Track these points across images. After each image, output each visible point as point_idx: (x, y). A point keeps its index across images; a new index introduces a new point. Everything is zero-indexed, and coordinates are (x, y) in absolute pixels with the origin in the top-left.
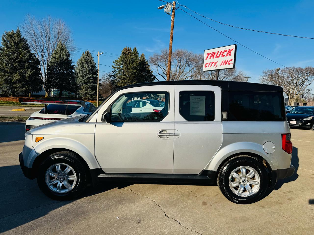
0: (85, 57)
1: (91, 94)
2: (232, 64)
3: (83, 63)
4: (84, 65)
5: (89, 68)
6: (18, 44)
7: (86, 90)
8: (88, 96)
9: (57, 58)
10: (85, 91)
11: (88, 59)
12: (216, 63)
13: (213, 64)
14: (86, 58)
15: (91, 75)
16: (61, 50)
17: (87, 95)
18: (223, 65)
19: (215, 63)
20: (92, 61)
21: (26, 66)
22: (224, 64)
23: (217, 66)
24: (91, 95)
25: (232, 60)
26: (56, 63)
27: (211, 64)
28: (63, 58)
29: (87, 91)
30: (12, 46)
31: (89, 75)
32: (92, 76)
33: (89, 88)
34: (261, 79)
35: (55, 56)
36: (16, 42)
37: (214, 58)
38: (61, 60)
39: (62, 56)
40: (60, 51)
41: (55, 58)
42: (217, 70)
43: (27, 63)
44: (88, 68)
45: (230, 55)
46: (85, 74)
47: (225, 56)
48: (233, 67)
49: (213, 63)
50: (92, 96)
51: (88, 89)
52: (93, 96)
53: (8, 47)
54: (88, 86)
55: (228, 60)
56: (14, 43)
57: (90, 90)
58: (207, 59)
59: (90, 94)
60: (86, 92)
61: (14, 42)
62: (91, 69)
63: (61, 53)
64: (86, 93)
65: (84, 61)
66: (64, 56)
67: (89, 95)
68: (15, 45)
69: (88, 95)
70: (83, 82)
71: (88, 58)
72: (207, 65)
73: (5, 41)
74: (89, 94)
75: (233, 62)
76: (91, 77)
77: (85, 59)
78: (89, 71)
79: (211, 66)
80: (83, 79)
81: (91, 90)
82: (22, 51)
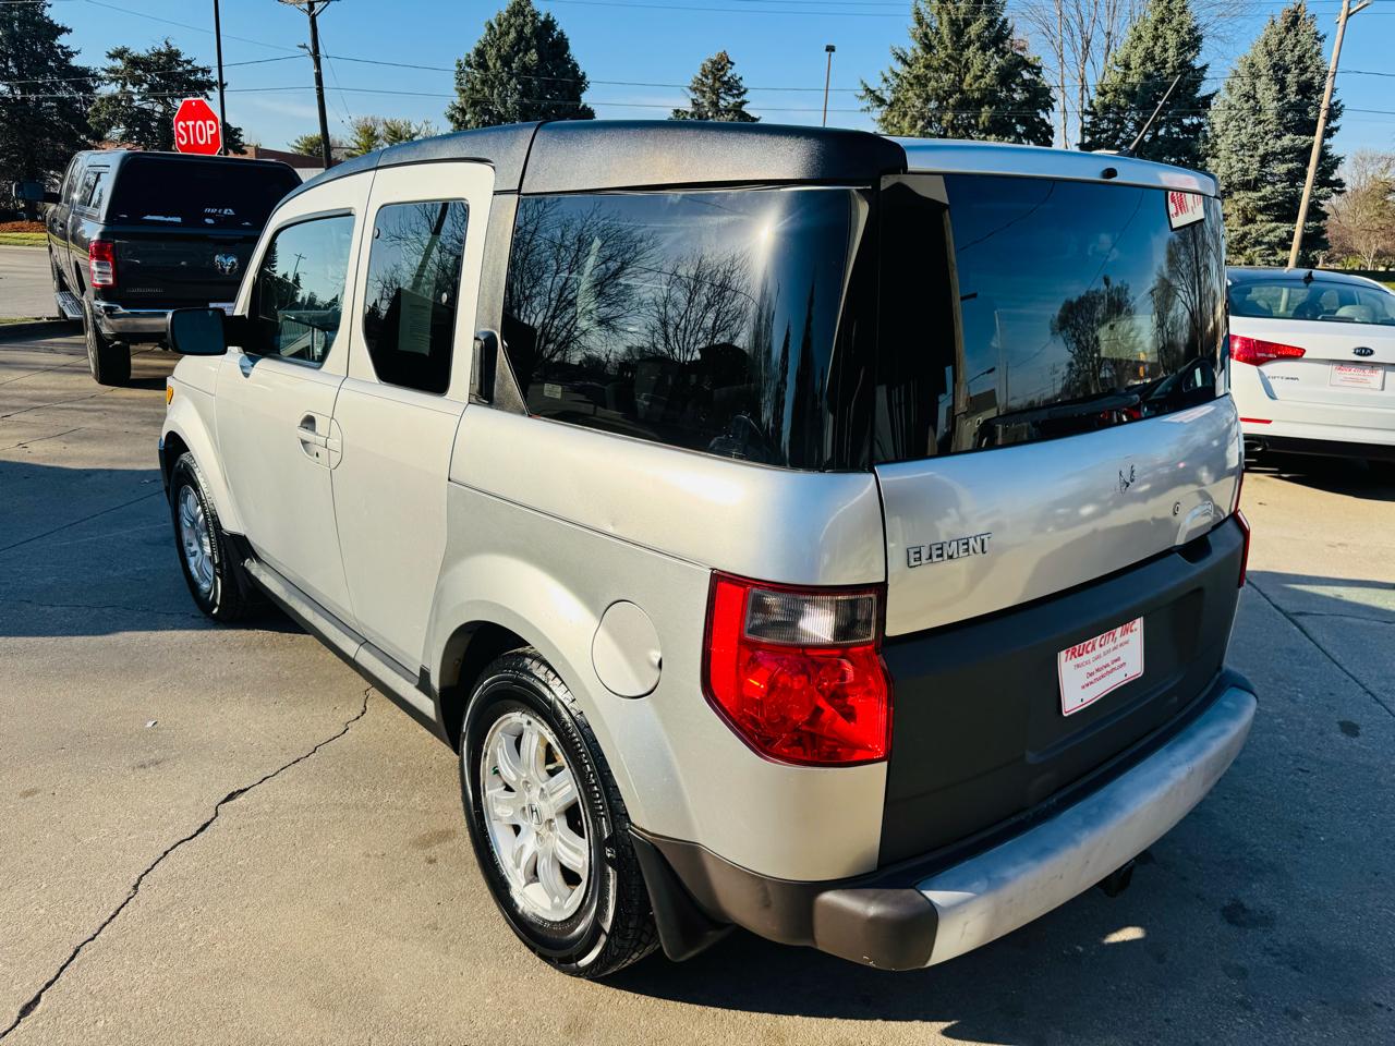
0: (1274, 41)
1: (1268, 243)
3: (1256, 76)
4: (1261, 84)
5: (1285, 96)
6: (967, 23)
7: (1248, 220)
8: (1248, 251)
9: (1132, 66)
10: (1243, 225)
11: (1291, 47)
14: (1281, 43)
15: (1287, 140)
16: (1162, 21)
17: (1245, 248)
20: (1311, 58)
21: (984, 123)
24: (1271, 246)
26: (1125, 92)
28: (1165, 62)
29: (1250, 226)
30: (941, 42)
31: (1279, 137)
32: (1293, 140)
33: (1261, 210)
35: (1129, 56)
36: (957, 19)
38: (1148, 76)
39: (1158, 50)
40: (1156, 29)
41: (1127, 66)
43: (986, 107)
44: (1279, 100)
46: (1252, 135)
50: (1269, 255)
51: (1259, 217)
52: (1275, 254)
53: (928, 48)
54: (1260, 199)
56: (953, 22)
57: (1268, 221)
59: (1261, 243)
60: (1242, 230)
61: (951, 18)
62: (1293, 107)
63: (1156, 38)
64: (1244, 236)
65: (1263, 63)
66: (1171, 52)
67: (1258, 248)
68: (952, 31)
69: (1254, 246)
70: (1235, 178)
71: (1289, 43)
73: (920, 21)
74: (1257, 243)
76: (1285, 151)
77: (1270, 54)
78: (1280, 116)
80: (1240, 165)
81: (1272, 221)
82: (974, 57)
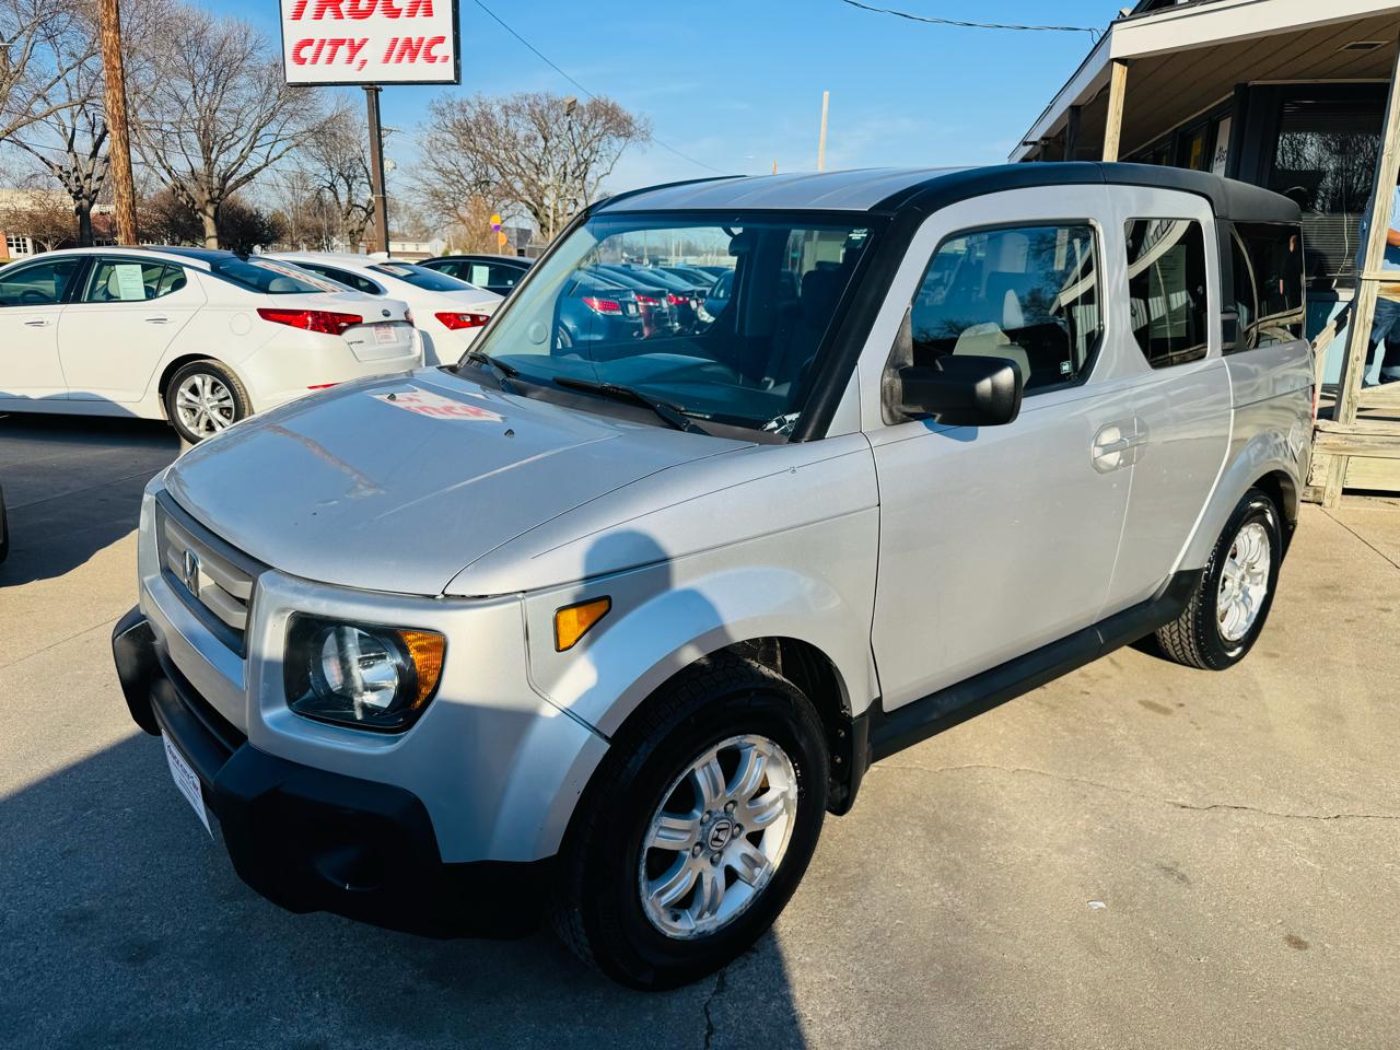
2: (446, 59)
12: (360, 46)
13: (343, 51)
18: (399, 60)
19: (355, 48)
22: (403, 54)
23: (364, 62)
25: (441, 40)
27: (327, 49)
34: (425, 143)
37: (339, 15)
42: (371, 83)
45: (429, 12)
47: (404, 13)
48: (451, 77)
49: (337, 43)
55: (421, 40)
58: (298, 15)
72: (307, 52)
75: (446, 48)
79: (330, 60)
